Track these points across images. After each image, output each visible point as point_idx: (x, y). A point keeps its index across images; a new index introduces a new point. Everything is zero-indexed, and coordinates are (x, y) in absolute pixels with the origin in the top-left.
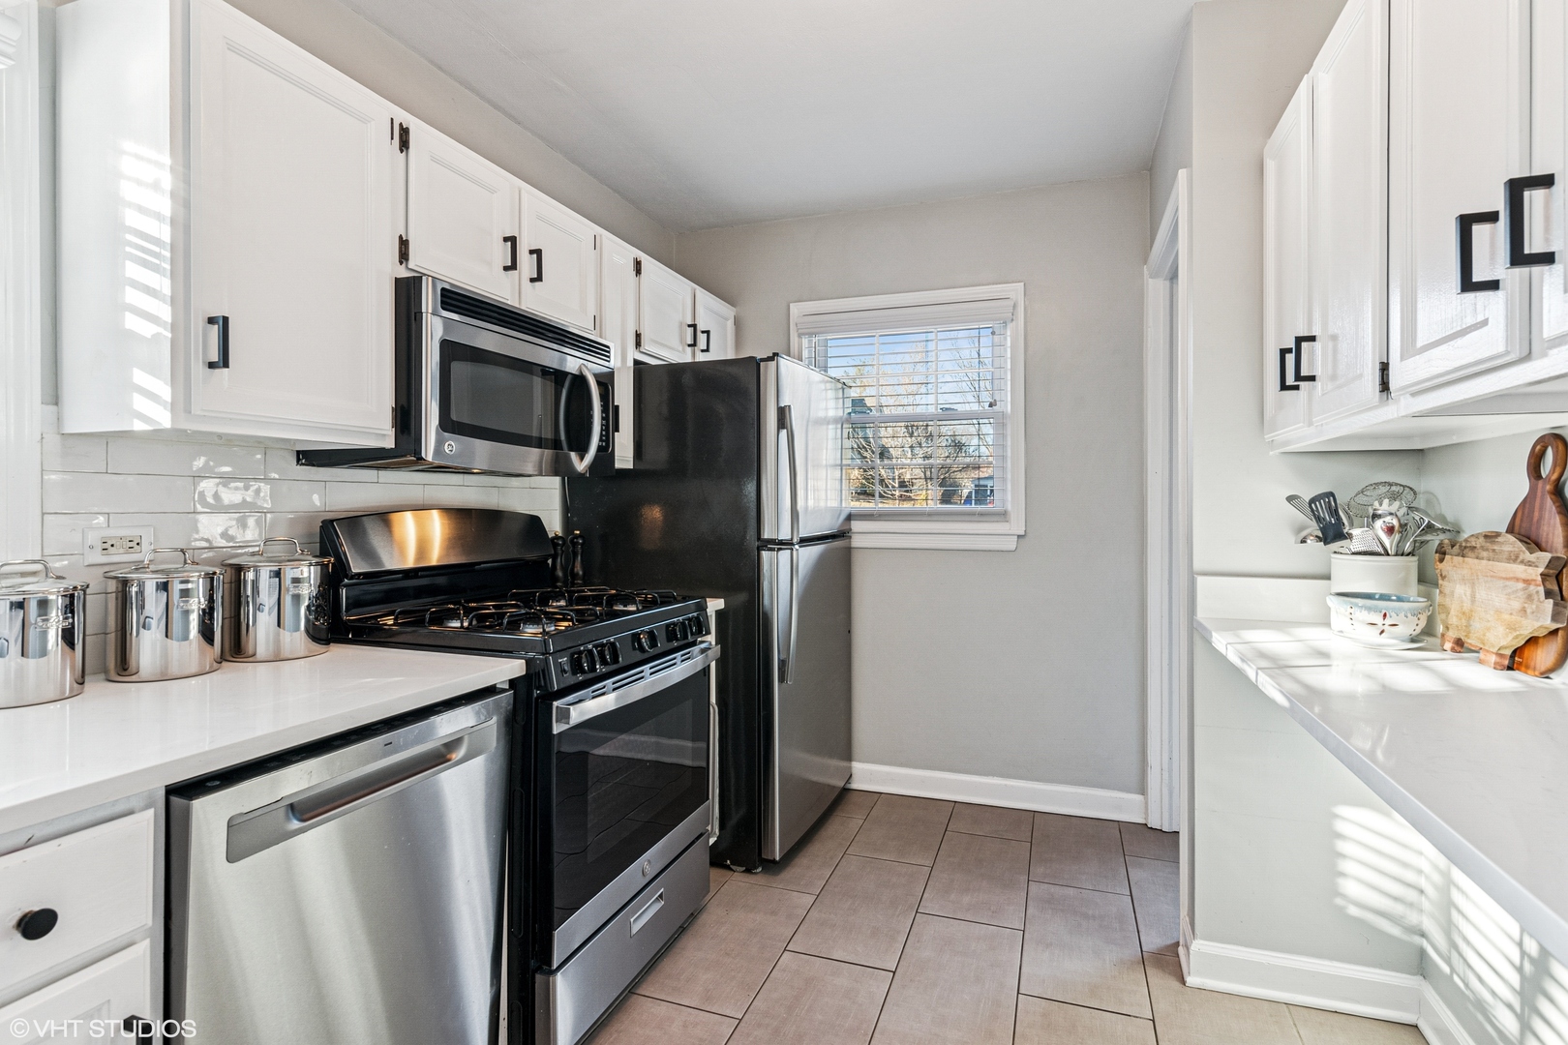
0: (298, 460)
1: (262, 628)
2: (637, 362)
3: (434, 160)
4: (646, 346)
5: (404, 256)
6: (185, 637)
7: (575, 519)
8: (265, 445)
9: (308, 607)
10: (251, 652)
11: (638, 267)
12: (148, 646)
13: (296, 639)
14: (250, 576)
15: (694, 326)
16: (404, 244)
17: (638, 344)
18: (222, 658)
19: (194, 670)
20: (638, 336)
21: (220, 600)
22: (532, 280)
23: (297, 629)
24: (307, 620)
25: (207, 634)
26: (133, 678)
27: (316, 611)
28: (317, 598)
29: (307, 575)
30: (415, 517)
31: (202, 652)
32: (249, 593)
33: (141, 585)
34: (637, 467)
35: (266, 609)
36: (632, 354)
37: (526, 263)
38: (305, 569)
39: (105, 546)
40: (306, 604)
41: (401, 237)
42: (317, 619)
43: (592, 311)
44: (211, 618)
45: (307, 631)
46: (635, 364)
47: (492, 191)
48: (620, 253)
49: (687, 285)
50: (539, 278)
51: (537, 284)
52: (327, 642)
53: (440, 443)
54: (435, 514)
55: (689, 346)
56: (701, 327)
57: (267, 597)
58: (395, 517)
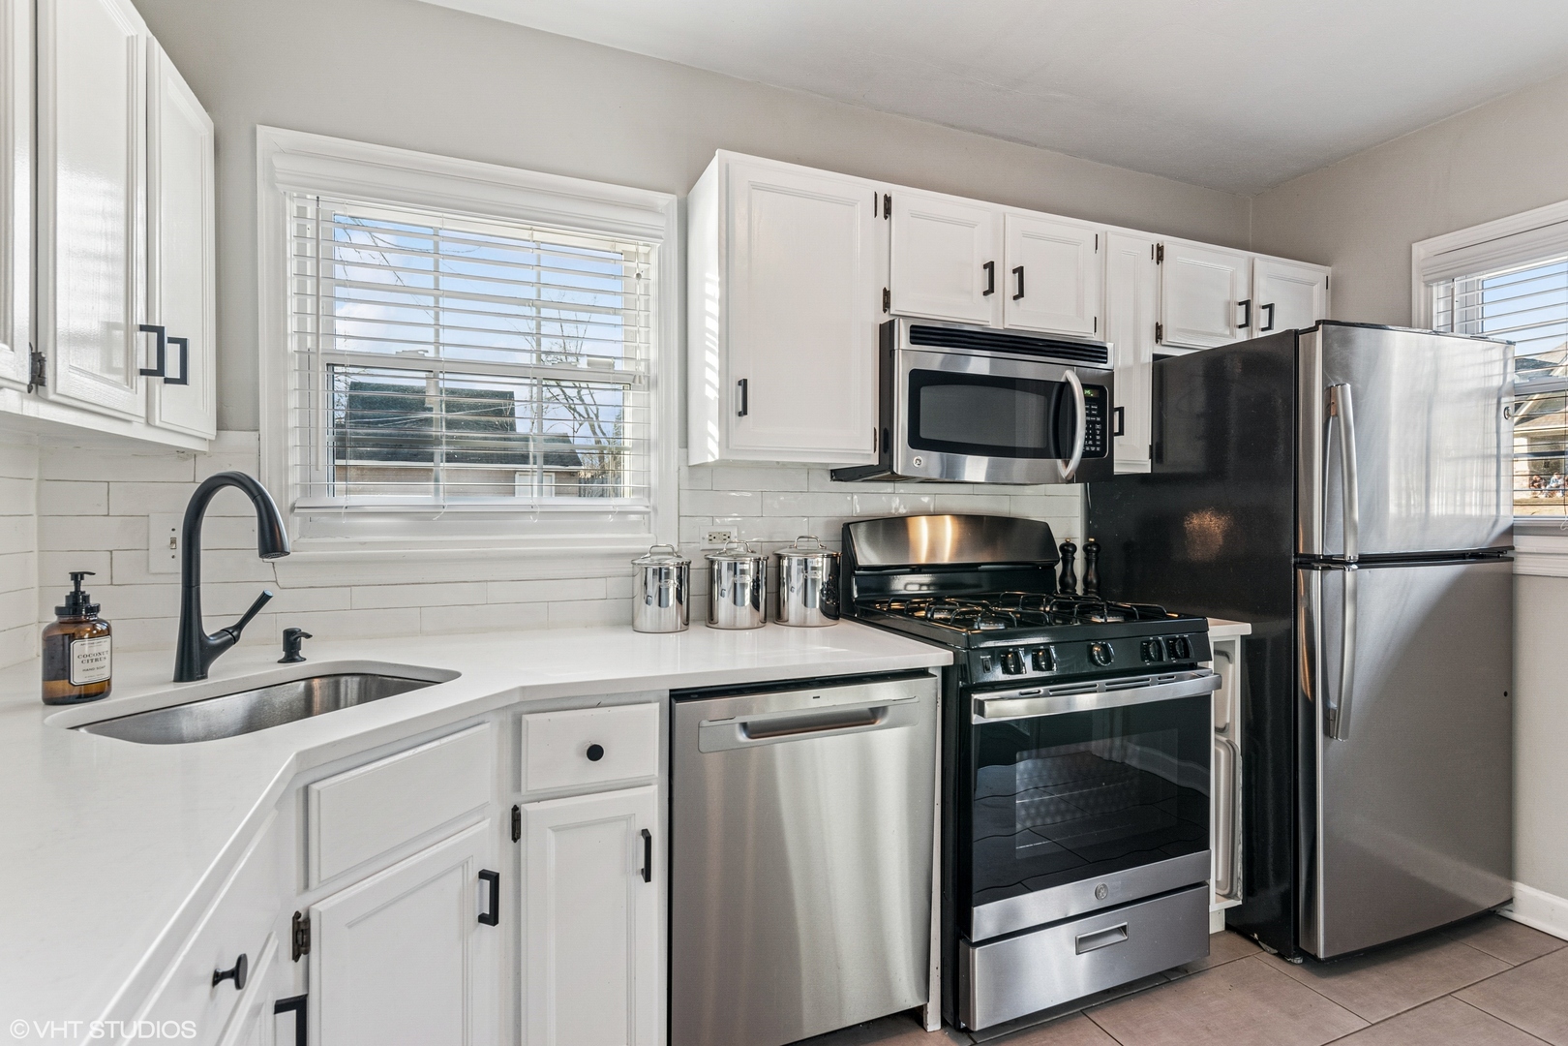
0: (832, 477)
1: (793, 601)
2: (1156, 357)
3: (914, 216)
4: (1168, 336)
5: (886, 305)
6: (743, 604)
7: (1096, 526)
8: (809, 468)
9: (822, 590)
10: (786, 619)
11: (1159, 254)
12: (724, 606)
13: (814, 613)
14: (785, 563)
15: (1247, 304)
16: (887, 294)
17: (1159, 337)
18: (765, 620)
19: (747, 625)
20: (1159, 328)
21: (764, 581)
22: (1015, 298)
23: (815, 607)
24: (821, 600)
25: (755, 603)
26: (715, 626)
27: (827, 594)
28: (828, 583)
29: (821, 565)
30: (929, 522)
31: (752, 614)
32: (785, 576)
33: (720, 564)
34: (1156, 471)
35: (795, 590)
36: (1149, 349)
37: (1006, 283)
38: (820, 559)
39: (712, 538)
40: (821, 587)
41: (885, 289)
42: (827, 600)
43: (1092, 310)
44: (758, 592)
45: (821, 608)
46: (1154, 359)
47: (973, 226)
48: (1132, 244)
49: (1242, 256)
50: (1021, 294)
51: (1021, 299)
52: (836, 617)
53: (908, 459)
54: (948, 519)
55: (1240, 327)
56: (1261, 299)
57: (796, 581)
58: (912, 521)
